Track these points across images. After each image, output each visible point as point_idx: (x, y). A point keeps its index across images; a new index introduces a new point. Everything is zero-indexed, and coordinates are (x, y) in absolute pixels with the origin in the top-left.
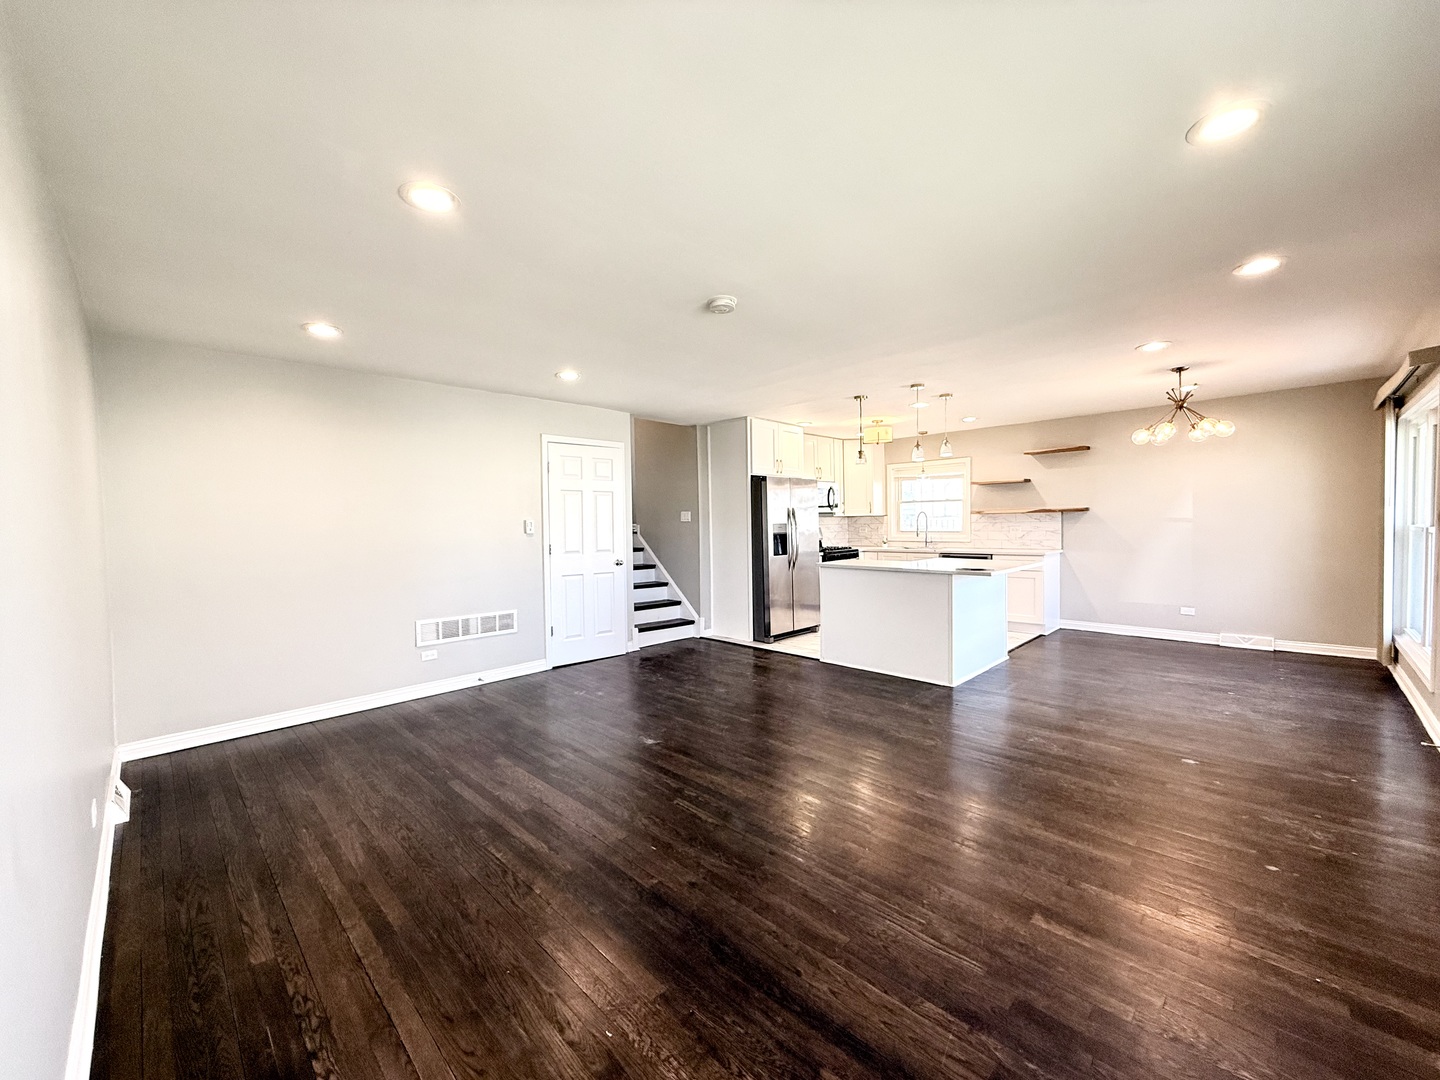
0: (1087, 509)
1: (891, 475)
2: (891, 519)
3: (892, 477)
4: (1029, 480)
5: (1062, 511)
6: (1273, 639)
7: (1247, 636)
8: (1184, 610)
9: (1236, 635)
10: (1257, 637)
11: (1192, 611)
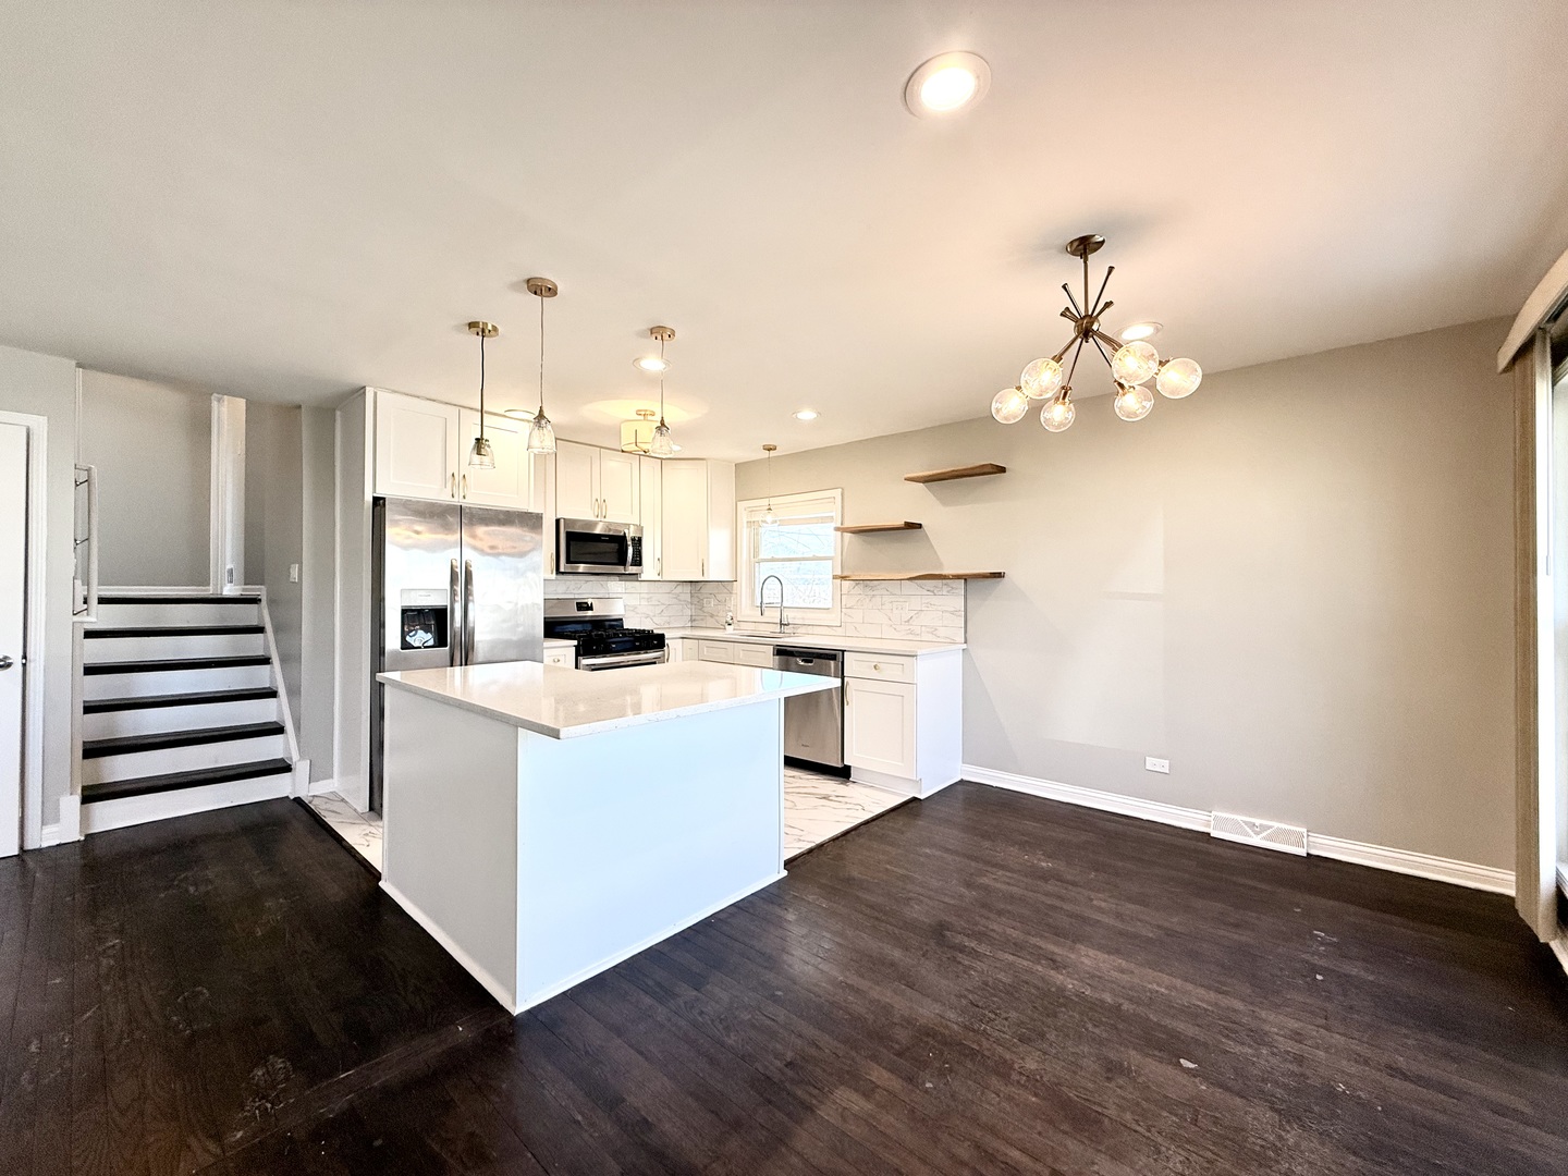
0: (999, 575)
1: (744, 518)
2: (742, 587)
3: (745, 521)
4: (920, 526)
5: (966, 578)
6: (1305, 830)
7: (1258, 822)
8: (1153, 763)
9: (1240, 818)
10: (1276, 825)
11: (1162, 765)
